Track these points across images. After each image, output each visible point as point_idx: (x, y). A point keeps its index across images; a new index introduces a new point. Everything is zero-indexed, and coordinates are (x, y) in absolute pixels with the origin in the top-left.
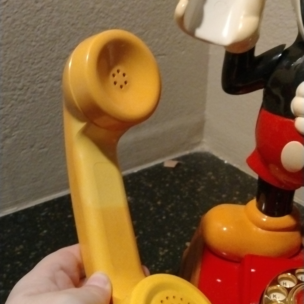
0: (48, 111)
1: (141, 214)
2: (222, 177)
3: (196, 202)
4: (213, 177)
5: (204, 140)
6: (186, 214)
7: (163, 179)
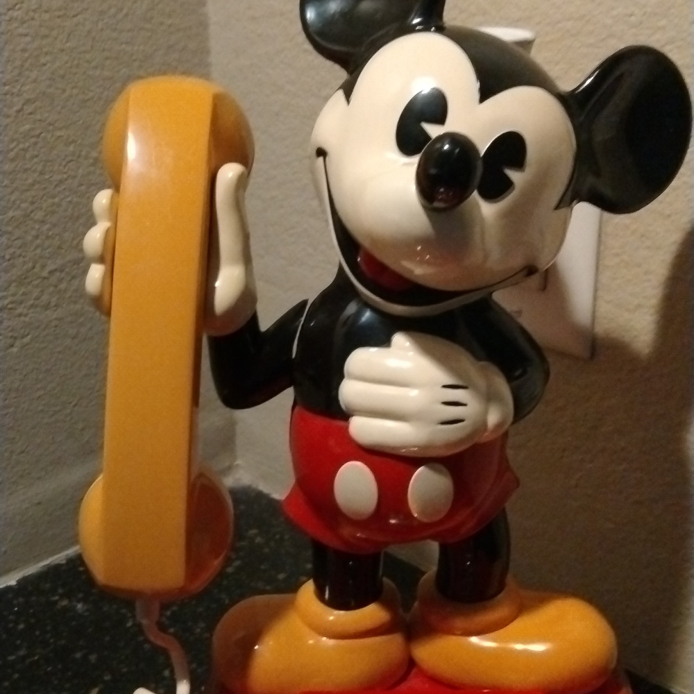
1: (107, 638)
2: (278, 537)
3: (223, 596)
4: (258, 540)
5: (239, 462)
6: (202, 625)
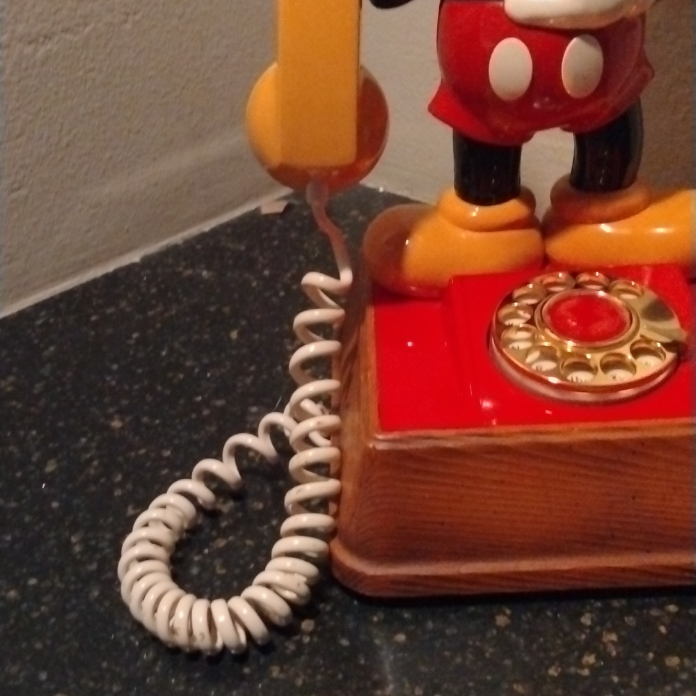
0: (18, 109)
1: (236, 295)
4: (361, 218)
7: (264, 235)
